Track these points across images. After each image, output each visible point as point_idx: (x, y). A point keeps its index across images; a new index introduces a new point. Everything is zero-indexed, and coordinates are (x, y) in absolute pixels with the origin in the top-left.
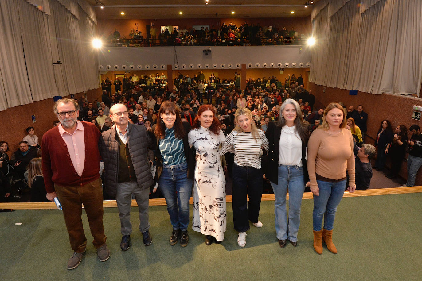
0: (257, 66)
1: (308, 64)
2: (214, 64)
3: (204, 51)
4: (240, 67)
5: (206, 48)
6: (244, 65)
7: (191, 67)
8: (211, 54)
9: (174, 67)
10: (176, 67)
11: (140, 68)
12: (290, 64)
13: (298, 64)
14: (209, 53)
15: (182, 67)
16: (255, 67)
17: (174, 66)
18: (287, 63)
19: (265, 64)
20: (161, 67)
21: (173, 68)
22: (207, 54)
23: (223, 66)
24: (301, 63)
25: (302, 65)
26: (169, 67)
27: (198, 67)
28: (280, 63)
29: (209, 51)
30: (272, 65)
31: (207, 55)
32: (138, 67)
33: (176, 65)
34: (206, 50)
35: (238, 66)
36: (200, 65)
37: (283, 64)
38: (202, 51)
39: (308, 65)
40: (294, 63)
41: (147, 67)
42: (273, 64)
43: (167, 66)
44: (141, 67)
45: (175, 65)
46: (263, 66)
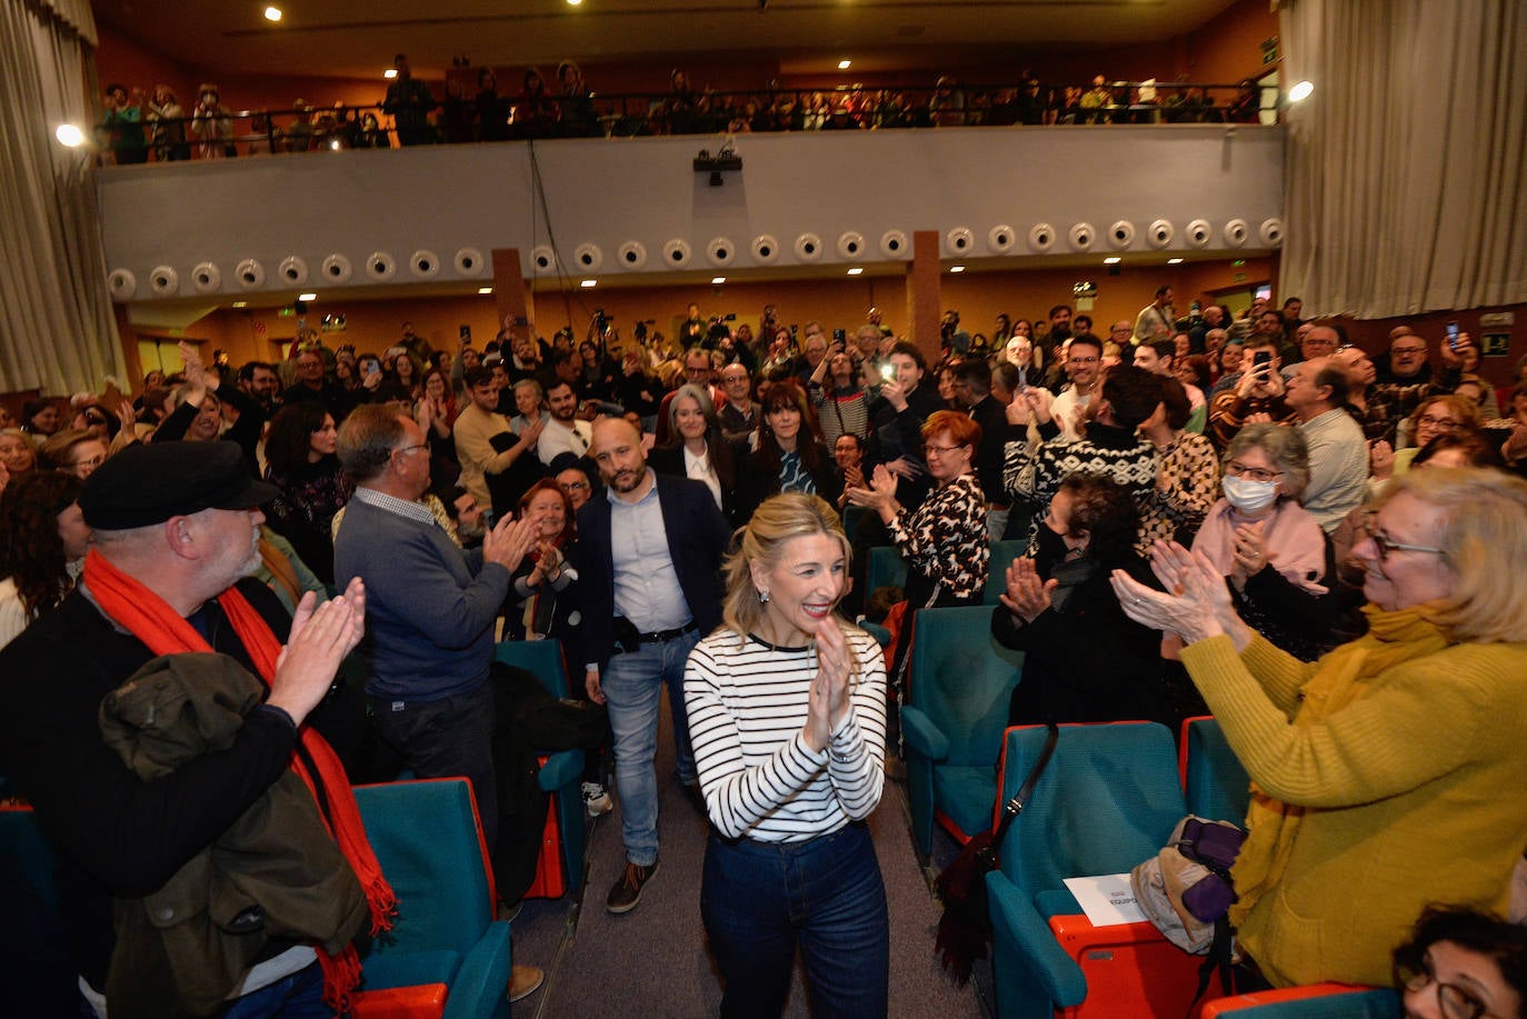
0: (1002, 240)
1: (1273, 229)
2: (762, 240)
3: (702, 164)
4: (906, 250)
5: (714, 145)
6: (926, 241)
7: (631, 257)
8: (742, 182)
9: (533, 262)
10: (543, 262)
11: (336, 271)
12: (1180, 226)
13: (1218, 225)
14: (726, 176)
15: (579, 260)
16: (989, 248)
17: (532, 257)
18: (1160, 224)
19: (1044, 227)
20: (458, 263)
21: (529, 267)
22: (716, 181)
23: (809, 248)
24: (1232, 225)
25: (1239, 234)
26: (505, 261)
27: (670, 258)
28: (1120, 224)
29: (732, 163)
30: (1083, 233)
31: (717, 190)
32: (326, 268)
33: (546, 251)
34: (714, 154)
35: (894, 245)
36: (679, 244)
37: (1143, 227)
38: (690, 167)
39: (1274, 235)
40: (1197, 224)
41: (380, 268)
42: (1083, 228)
43: (491, 259)
44: (346, 271)
45: (538, 248)
46: (1035, 240)
